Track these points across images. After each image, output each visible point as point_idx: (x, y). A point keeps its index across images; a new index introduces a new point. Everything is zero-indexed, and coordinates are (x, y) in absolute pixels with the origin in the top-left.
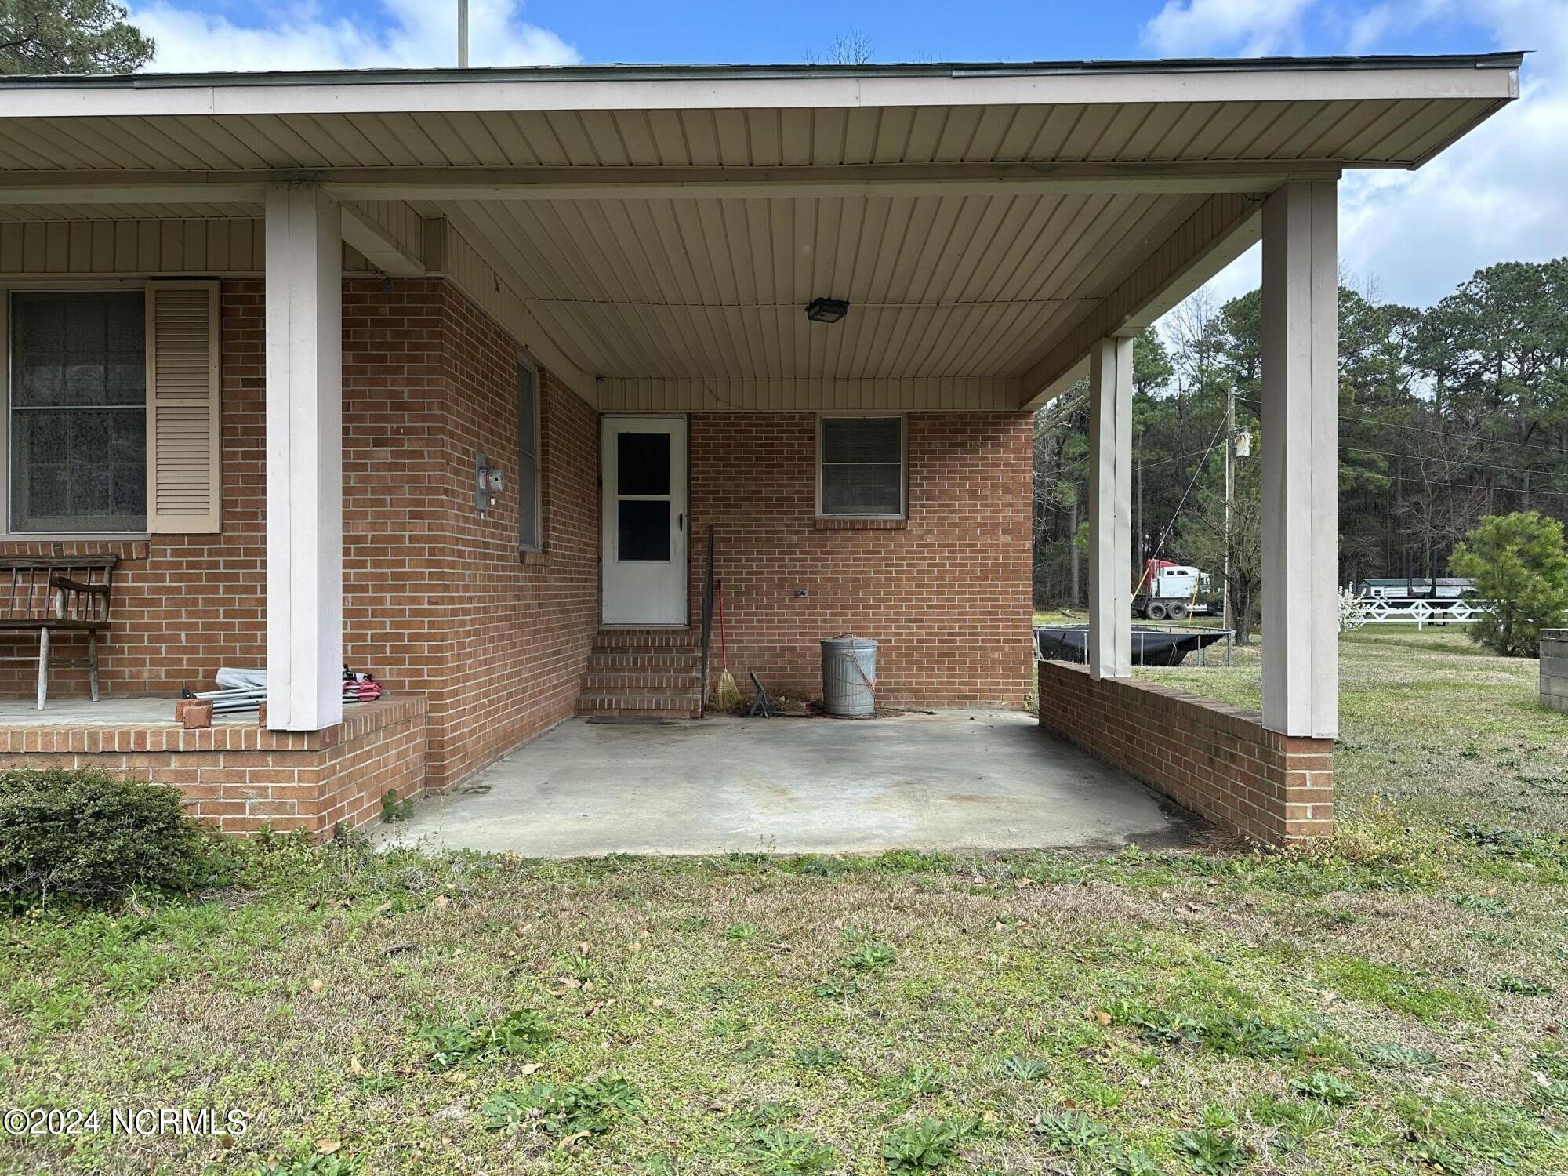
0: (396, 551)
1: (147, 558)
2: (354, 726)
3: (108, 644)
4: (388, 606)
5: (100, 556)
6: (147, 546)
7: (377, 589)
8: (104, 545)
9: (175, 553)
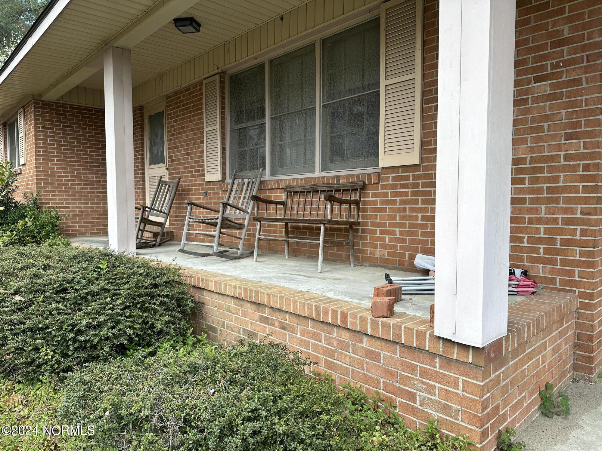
0: (551, 169)
1: (379, 182)
2: (518, 335)
3: (360, 234)
4: (543, 215)
5: (356, 182)
6: (379, 175)
7: (534, 201)
8: (358, 176)
9: (395, 179)
